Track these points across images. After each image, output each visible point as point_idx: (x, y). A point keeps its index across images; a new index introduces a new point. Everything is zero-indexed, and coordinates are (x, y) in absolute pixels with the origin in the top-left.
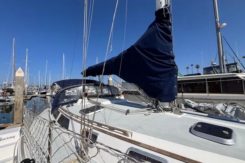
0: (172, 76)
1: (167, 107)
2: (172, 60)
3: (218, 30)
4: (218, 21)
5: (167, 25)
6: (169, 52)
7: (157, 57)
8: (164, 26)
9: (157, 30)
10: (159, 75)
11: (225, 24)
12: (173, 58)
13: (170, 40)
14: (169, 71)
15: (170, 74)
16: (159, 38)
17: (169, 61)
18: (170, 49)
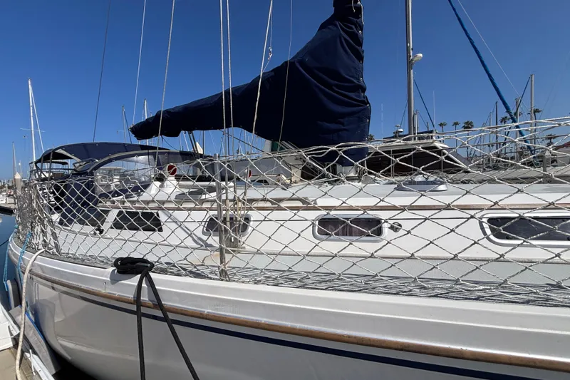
0: (362, 121)
1: (352, 174)
2: (362, 94)
3: (410, 64)
4: (411, 47)
5: (356, 27)
6: (359, 80)
7: (337, 86)
8: (352, 28)
9: (340, 36)
10: (342, 120)
11: (421, 55)
12: (364, 90)
13: (360, 58)
14: (359, 112)
15: (359, 117)
16: (341, 50)
17: (357, 94)
18: (359, 73)
